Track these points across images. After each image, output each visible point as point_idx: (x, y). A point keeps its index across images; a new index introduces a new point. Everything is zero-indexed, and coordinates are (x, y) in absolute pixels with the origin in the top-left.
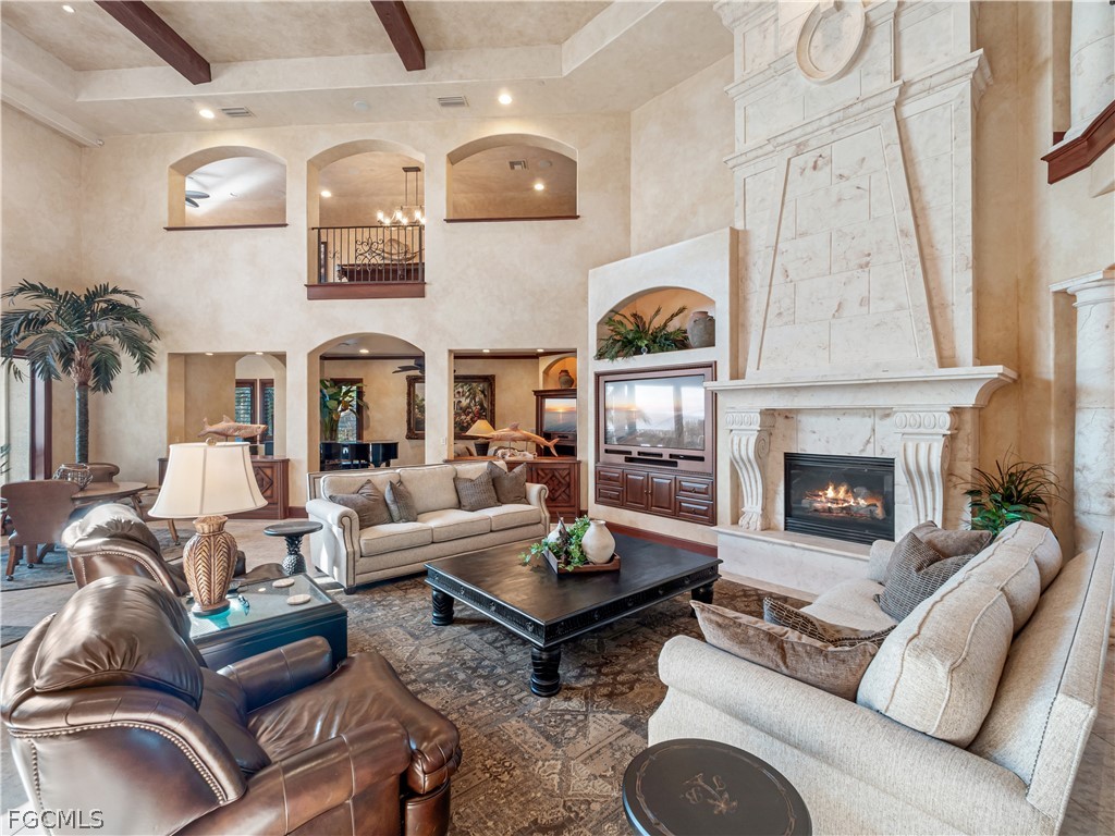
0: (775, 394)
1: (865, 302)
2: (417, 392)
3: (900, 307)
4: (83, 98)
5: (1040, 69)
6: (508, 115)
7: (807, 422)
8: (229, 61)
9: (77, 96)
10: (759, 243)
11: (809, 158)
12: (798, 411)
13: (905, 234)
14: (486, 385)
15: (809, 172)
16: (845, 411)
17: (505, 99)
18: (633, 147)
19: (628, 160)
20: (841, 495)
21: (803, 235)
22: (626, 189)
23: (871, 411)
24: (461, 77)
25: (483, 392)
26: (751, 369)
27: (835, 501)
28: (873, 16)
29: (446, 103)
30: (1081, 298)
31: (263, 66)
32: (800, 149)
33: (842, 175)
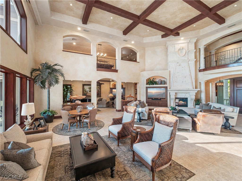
0: (176, 91)
1: (185, 81)
2: (85, 88)
3: (189, 82)
4: (52, 18)
5: (198, 61)
6: (132, 45)
7: (178, 94)
8: (91, 22)
9: (51, 17)
10: (172, 72)
11: (179, 64)
12: (177, 93)
13: (189, 75)
14: (99, 86)
15: (179, 66)
16: (183, 93)
17: (133, 42)
18: (146, 53)
19: (145, 55)
20: (182, 102)
21: (178, 73)
22: (145, 59)
23: (185, 93)
24: (131, 38)
25: (99, 88)
26: (172, 88)
27: (181, 103)
28: (186, 52)
29: (124, 40)
30: (201, 83)
31: (98, 25)
32: (178, 63)
33: (182, 67)
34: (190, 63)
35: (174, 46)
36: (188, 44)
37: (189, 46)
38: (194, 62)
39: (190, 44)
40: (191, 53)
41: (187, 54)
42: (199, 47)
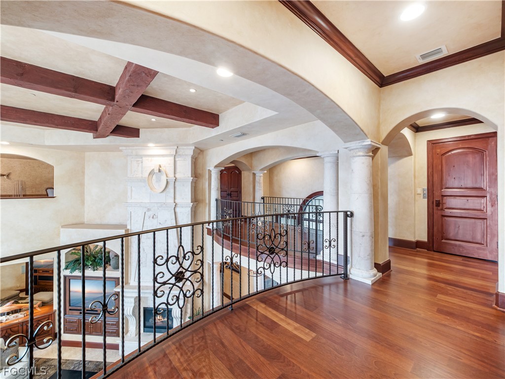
11: (151, 214)
15: (151, 218)
26: (132, 281)
28: (169, 180)
32: (149, 210)
33: (160, 223)
34: (181, 212)
35: (141, 160)
36: (177, 159)
37: (178, 163)
38: (190, 209)
39: (180, 159)
40: (183, 186)
41: (171, 186)
42: (208, 168)
